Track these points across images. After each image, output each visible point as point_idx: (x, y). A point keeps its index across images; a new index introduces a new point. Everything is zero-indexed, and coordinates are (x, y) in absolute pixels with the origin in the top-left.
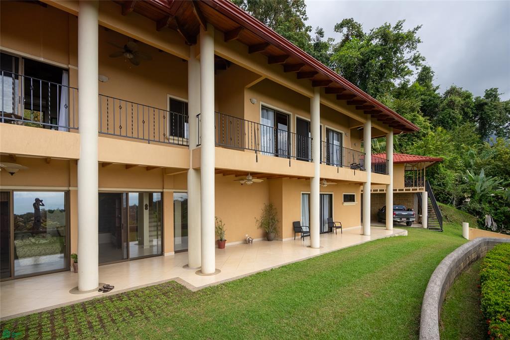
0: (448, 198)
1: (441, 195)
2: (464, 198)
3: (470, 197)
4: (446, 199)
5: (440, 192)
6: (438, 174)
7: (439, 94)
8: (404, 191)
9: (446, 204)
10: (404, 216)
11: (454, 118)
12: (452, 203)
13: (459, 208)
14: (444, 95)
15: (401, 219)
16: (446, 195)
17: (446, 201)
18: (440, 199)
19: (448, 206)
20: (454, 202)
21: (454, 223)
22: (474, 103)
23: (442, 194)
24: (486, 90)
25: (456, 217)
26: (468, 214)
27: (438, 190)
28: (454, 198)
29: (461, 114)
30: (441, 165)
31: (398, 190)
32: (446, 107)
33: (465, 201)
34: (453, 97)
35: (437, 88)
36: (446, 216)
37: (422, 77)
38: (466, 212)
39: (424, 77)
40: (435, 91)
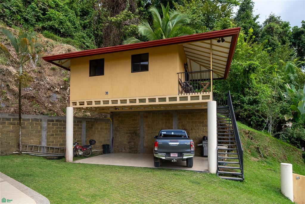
0: (263, 121)
1: (253, 117)
2: (284, 121)
3: (292, 121)
4: (260, 123)
5: (252, 114)
6: (250, 88)
7: (259, 22)
8: (178, 102)
9: (260, 130)
10: (174, 149)
11: (273, 44)
12: (267, 129)
13: (277, 136)
14: (264, 24)
15: (168, 154)
16: (260, 118)
17: (261, 125)
18: (252, 123)
19: (262, 133)
20: (270, 127)
21: (270, 160)
22: (292, 32)
23: (255, 116)
24: (303, 21)
25: (272, 149)
26: (289, 145)
27: (249, 111)
28: (269, 122)
29: (279, 41)
30: (252, 76)
31: (167, 100)
32: (265, 33)
33: (286, 126)
34: (272, 24)
35: (257, 17)
36: (258, 148)
37: (243, 6)
38: (288, 143)
39: (245, 7)
40: (255, 19)
